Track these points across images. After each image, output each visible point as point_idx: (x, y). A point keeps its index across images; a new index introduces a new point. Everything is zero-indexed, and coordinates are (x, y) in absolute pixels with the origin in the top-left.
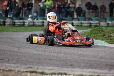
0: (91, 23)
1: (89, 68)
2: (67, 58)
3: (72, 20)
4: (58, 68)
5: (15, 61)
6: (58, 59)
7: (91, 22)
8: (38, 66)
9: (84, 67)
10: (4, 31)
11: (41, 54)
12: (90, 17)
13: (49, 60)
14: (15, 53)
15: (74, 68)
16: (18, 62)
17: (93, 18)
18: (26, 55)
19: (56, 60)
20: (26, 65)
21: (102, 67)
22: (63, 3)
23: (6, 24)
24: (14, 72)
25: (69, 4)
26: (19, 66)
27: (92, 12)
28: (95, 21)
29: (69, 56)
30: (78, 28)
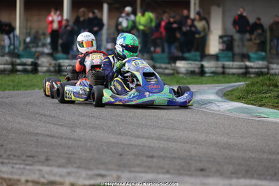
0: (247, 68)
1: (244, 177)
2: (190, 152)
3: (201, 60)
4: (167, 176)
5: (64, 161)
6: (169, 155)
7: (248, 64)
8: (119, 173)
9: (232, 173)
10: (35, 85)
12: (245, 51)
13: (147, 157)
14: (64, 141)
15: (208, 176)
16: (69, 161)
17: (252, 55)
18: (89, 144)
19: (164, 158)
20: (90, 169)
21: (276, 174)
22: (178, 18)
23: (39, 68)
25: (193, 20)
26: (73, 172)
27: (250, 40)
28: (256, 62)
29: (195, 147)
30: (215, 78)
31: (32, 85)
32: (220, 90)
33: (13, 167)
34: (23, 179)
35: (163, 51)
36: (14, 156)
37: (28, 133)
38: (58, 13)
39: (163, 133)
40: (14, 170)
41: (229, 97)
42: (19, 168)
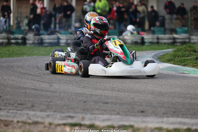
0: (174, 39)
1: (172, 116)
2: (134, 99)
4: (118, 116)
5: (44, 107)
6: (119, 102)
7: (175, 36)
8: (84, 115)
9: (164, 114)
10: (24, 54)
11: (90, 93)
12: (173, 27)
13: (103, 103)
14: (44, 93)
15: (147, 116)
16: (48, 107)
17: (178, 30)
18: (62, 95)
19: (116, 104)
20: (63, 113)
21: (194, 114)
23: (27, 42)
24: (42, 126)
26: (51, 115)
27: (177, 19)
28: (181, 34)
29: (138, 96)
30: (152, 46)
31: (22, 54)
32: (155, 55)
33: (8, 112)
34: (15, 120)
35: (115, 28)
36: (9, 104)
37: (20, 88)
38: (41, 2)
39: (115, 86)
40: (9, 114)
41: (162, 60)
42: (13, 113)
